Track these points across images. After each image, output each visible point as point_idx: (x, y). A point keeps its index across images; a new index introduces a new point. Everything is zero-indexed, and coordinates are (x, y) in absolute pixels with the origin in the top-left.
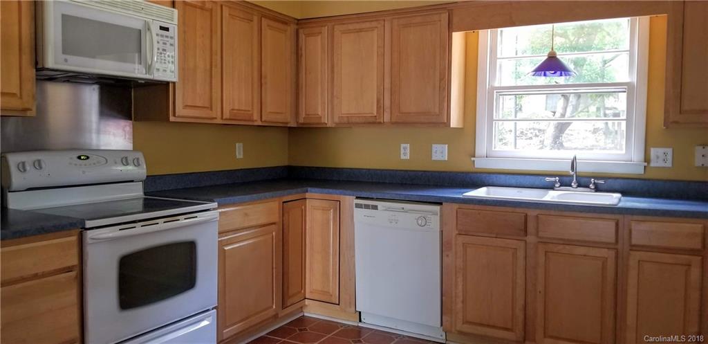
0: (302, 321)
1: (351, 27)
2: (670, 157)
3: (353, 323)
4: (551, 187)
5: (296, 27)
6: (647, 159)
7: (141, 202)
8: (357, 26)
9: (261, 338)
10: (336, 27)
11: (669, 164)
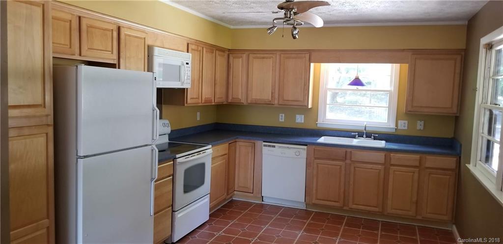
0: (232, 202)
1: (258, 55)
2: (406, 125)
3: (260, 202)
4: (354, 137)
5: (228, 52)
6: (397, 125)
7: (167, 145)
8: (262, 56)
9: (219, 209)
10: (250, 55)
11: (406, 128)
